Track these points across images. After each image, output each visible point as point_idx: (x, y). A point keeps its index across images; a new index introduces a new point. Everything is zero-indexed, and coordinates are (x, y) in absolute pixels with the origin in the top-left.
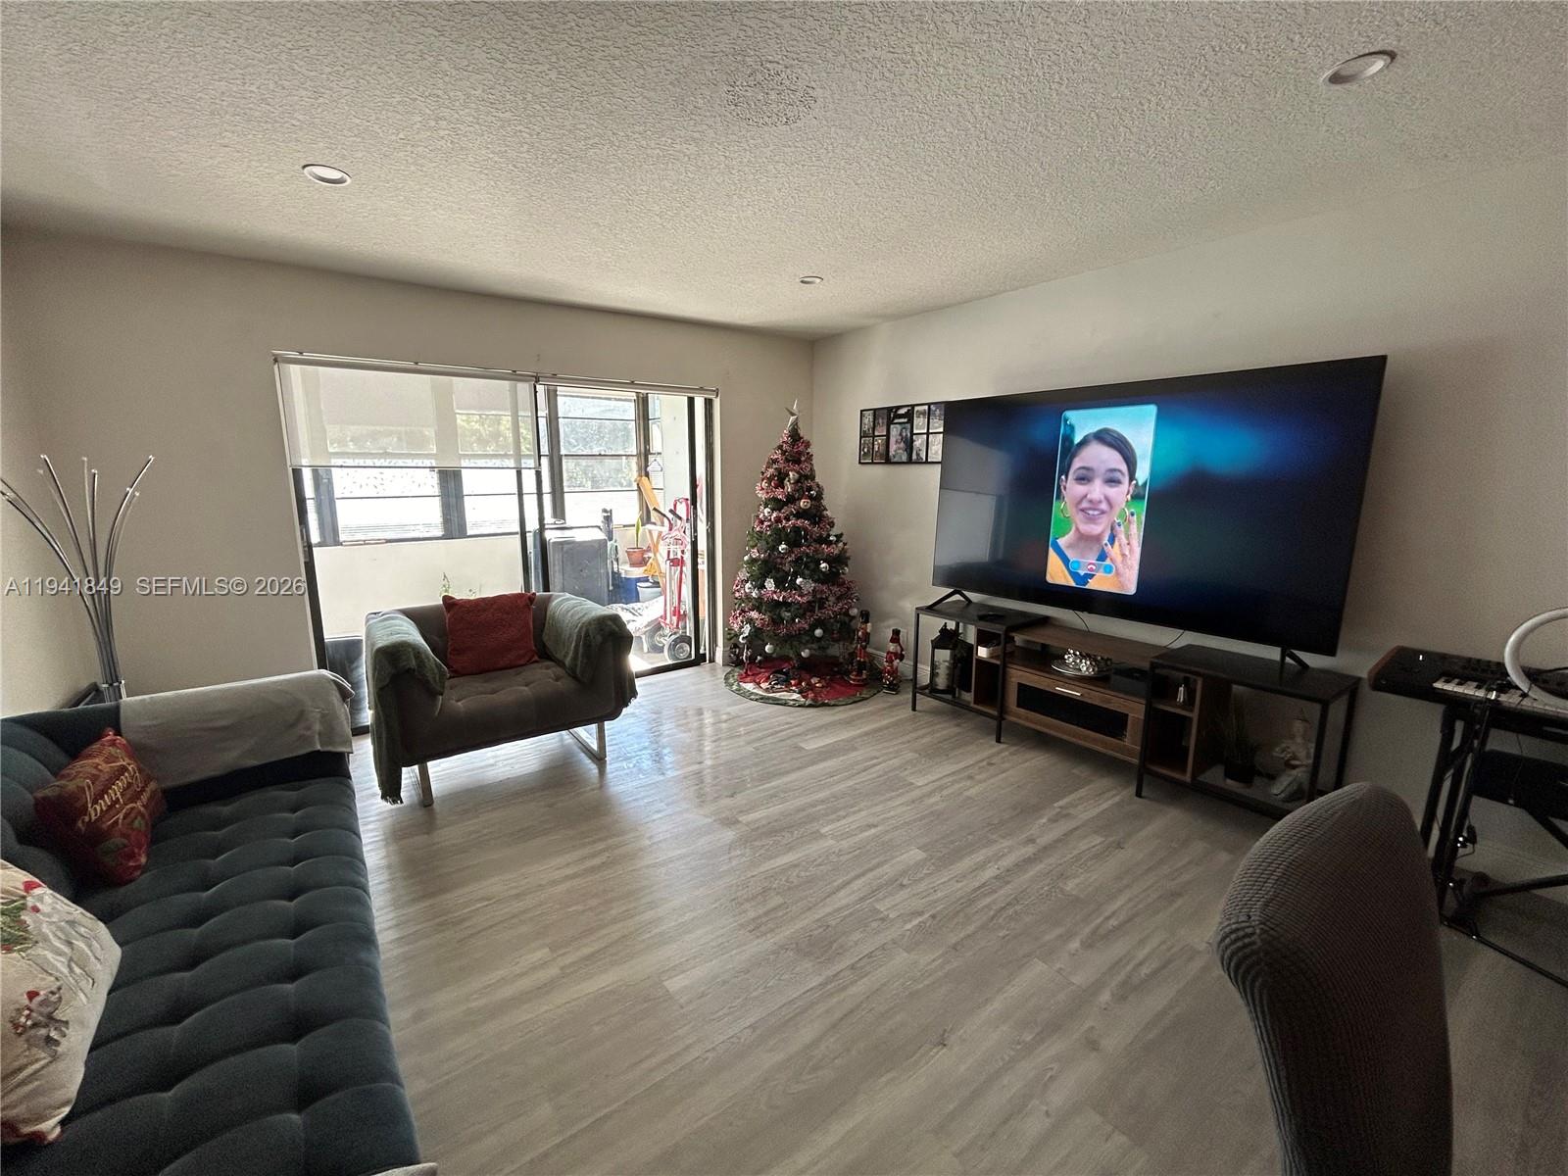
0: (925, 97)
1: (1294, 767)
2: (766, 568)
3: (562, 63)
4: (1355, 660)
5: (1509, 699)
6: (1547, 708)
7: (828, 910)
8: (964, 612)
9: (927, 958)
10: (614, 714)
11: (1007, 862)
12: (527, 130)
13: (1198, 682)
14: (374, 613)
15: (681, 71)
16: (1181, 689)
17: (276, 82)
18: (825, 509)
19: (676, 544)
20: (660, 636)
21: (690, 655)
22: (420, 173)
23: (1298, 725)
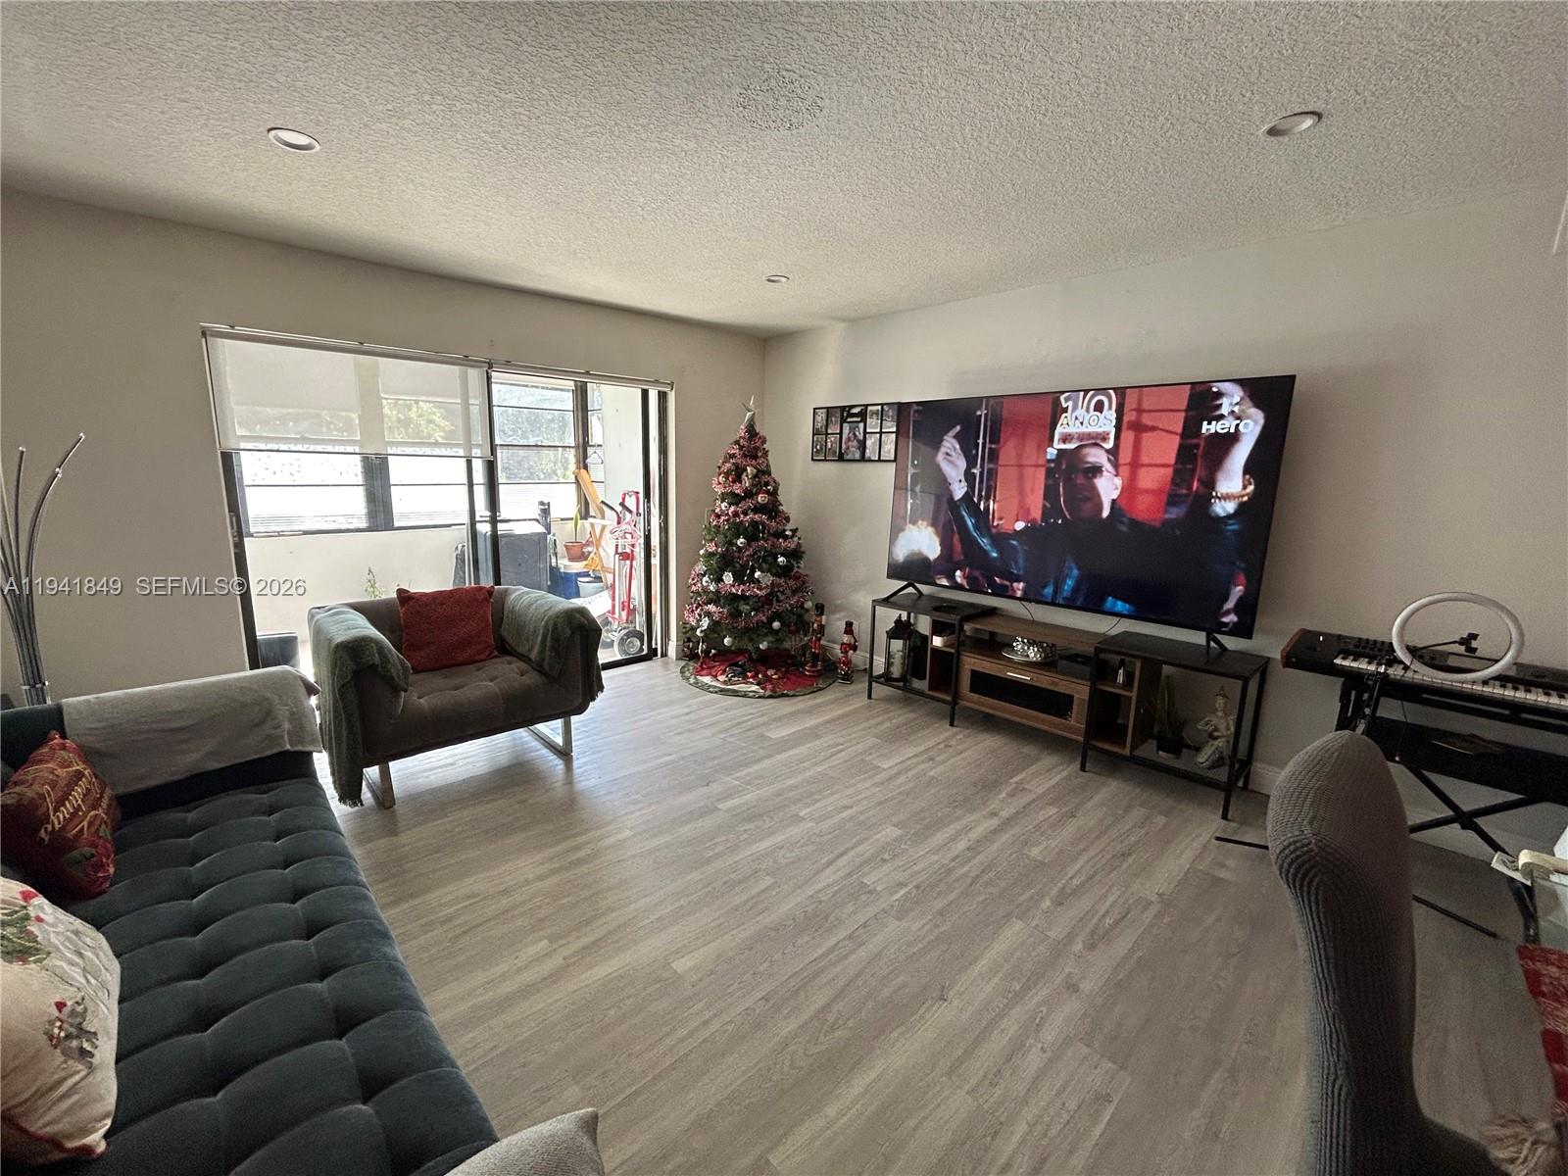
0: (924, 116)
1: (1216, 738)
2: (724, 562)
3: (581, 51)
4: (1269, 643)
5: (1396, 672)
6: (1425, 678)
7: (819, 886)
8: (916, 604)
9: (916, 923)
10: (580, 710)
11: (974, 835)
12: (527, 113)
13: (1134, 664)
14: (319, 608)
15: (699, 70)
16: (1121, 671)
17: (264, 41)
18: (781, 504)
19: (625, 538)
20: (608, 631)
21: (642, 650)
22: (400, 146)
23: (1220, 701)
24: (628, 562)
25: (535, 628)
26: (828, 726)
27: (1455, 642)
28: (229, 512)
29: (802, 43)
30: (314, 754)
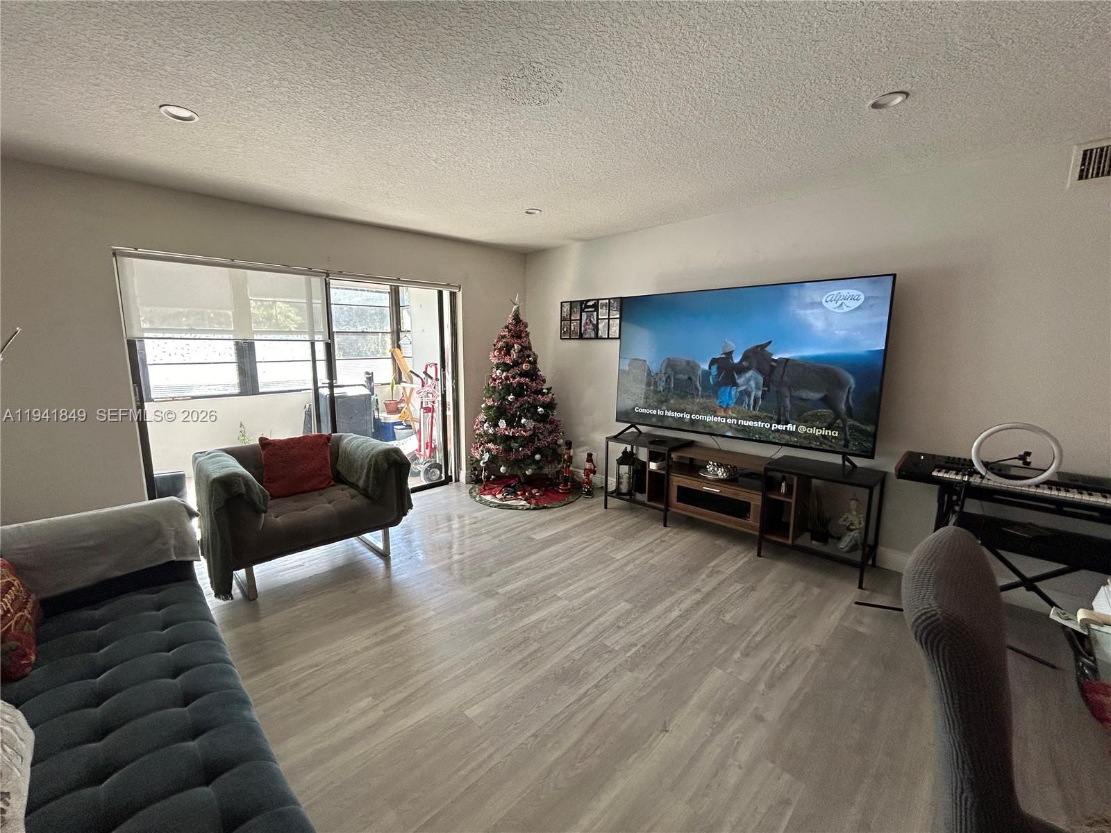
0: (634, 95)
1: (852, 530)
2: (499, 412)
3: (388, 49)
4: (887, 462)
5: (975, 480)
6: (996, 484)
7: (573, 648)
8: (637, 439)
9: (644, 674)
10: (396, 522)
11: (684, 606)
12: (350, 93)
13: (793, 479)
14: (201, 453)
15: (474, 63)
16: (783, 484)
17: (154, 41)
18: (539, 370)
19: (428, 397)
20: (416, 464)
21: (441, 477)
22: (257, 117)
23: (853, 503)
24: (430, 414)
25: (362, 463)
26: (576, 529)
27: (1015, 458)
28: (133, 383)
29: (546, 43)
30: (195, 562)
